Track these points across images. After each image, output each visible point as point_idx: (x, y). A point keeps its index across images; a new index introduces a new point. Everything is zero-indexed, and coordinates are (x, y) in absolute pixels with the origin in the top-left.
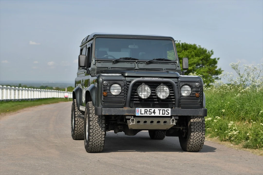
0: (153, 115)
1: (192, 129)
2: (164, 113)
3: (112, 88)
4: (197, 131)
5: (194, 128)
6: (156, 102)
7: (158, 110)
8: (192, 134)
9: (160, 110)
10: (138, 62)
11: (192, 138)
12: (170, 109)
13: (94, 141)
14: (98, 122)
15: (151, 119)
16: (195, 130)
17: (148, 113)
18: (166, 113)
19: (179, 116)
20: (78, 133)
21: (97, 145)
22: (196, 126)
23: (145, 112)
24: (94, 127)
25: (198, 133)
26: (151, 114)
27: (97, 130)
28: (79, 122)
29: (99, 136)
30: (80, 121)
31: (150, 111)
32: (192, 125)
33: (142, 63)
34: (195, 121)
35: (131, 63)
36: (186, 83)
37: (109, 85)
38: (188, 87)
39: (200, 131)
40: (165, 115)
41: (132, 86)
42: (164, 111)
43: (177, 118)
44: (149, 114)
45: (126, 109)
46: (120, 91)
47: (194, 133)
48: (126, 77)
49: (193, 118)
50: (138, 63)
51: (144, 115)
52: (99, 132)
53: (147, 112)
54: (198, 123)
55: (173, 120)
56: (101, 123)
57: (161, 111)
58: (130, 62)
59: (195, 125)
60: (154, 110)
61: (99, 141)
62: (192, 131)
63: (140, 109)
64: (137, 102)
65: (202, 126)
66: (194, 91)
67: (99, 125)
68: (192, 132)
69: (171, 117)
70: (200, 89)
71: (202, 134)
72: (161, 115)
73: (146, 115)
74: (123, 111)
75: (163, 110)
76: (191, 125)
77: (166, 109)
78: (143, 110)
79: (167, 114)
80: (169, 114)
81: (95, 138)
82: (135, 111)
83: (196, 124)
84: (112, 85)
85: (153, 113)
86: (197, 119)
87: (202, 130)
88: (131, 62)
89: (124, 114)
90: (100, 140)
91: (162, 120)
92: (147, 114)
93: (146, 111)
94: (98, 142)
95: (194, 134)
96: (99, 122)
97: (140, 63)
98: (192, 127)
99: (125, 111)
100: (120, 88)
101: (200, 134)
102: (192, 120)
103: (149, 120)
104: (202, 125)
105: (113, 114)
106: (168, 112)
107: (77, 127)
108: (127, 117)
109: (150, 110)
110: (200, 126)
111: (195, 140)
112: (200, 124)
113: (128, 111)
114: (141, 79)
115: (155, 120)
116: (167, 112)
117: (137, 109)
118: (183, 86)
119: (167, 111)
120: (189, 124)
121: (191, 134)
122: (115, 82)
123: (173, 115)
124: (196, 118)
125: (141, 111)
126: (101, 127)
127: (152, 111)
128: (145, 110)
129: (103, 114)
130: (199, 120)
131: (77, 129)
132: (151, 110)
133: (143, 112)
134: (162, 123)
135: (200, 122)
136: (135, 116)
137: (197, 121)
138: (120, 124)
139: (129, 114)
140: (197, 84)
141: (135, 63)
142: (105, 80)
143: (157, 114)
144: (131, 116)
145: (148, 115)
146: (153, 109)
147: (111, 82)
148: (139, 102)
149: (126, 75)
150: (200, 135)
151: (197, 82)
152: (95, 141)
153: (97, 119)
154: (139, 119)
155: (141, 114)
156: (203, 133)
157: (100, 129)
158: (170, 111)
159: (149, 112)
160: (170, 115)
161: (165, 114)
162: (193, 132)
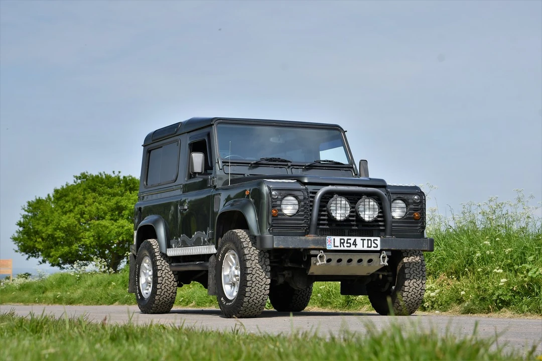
0: (353, 248)
1: (406, 275)
2: (370, 245)
3: (284, 202)
4: (414, 278)
5: (410, 273)
6: (354, 228)
7: (361, 239)
8: (406, 283)
9: (363, 240)
10: (292, 165)
11: (406, 289)
12: (378, 239)
13: (252, 295)
14: (259, 262)
15: (349, 256)
16: (410, 276)
17: (345, 244)
18: (373, 245)
19: (392, 251)
20: (161, 299)
21: (256, 303)
22: (412, 270)
23: (341, 243)
24: (254, 271)
25: (415, 281)
26: (350, 246)
27: (258, 275)
28: (164, 279)
29: (262, 286)
30: (166, 278)
31: (349, 241)
32: (406, 268)
33: (298, 167)
34: (409, 261)
35: (280, 168)
36: (399, 196)
37: (280, 197)
38: (401, 202)
39: (419, 277)
40: (372, 249)
41: (319, 199)
42: (370, 241)
43: (390, 254)
44: (347, 246)
45: (311, 237)
46: (297, 207)
47: (410, 281)
48: (305, 184)
49: (407, 257)
50: (292, 167)
51: (339, 248)
52: (262, 280)
53: (343, 243)
54: (416, 263)
55: (384, 258)
56: (264, 264)
57: (366, 242)
58: (279, 166)
59: (411, 267)
60: (355, 240)
61: (260, 294)
62: (407, 277)
63: (333, 238)
64: (325, 227)
65: (422, 270)
66: (411, 209)
67: (261, 268)
68: (406, 279)
69: (380, 252)
70: (419, 207)
71: (421, 282)
72: (366, 248)
73: (342, 248)
74: (307, 241)
75: (368, 240)
76: (403, 268)
77: (372, 238)
78: (338, 239)
79: (374, 247)
80: (377, 247)
81: (255, 291)
82: (325, 242)
83: (413, 267)
84: (285, 196)
85: (353, 244)
86: (413, 258)
87: (422, 276)
88: (281, 166)
89: (309, 247)
90: (262, 293)
91: (366, 258)
92: (344, 247)
93: (342, 241)
94: (258, 297)
95: (409, 283)
96: (261, 261)
97: (295, 167)
98: (406, 271)
99: (308, 241)
100: (296, 202)
101: (418, 282)
102: (405, 260)
103: (345, 258)
104: (422, 268)
105: (291, 247)
106: (376, 243)
107: (161, 288)
108: (312, 252)
109: (348, 239)
110: (419, 269)
111: (411, 294)
112: (419, 266)
113: (315, 242)
114: (330, 187)
115: (356, 257)
116: (374, 243)
117: (328, 237)
118: (395, 200)
119: (375, 241)
120: (401, 266)
121: (404, 282)
122: (289, 192)
123: (384, 249)
124: (411, 256)
125: (334, 242)
126: (265, 270)
127: (352, 242)
128: (341, 239)
129: (275, 246)
130: (416, 259)
131: (159, 293)
132: (350, 239)
133: (337, 243)
134: (365, 262)
135: (419, 262)
136: (325, 251)
137: (413, 260)
138: (289, 269)
139: (316, 247)
140: (416, 197)
141: (287, 167)
142: (274, 190)
143: (359, 247)
144: (319, 249)
145: (346, 248)
146: (353, 238)
147: (283, 192)
148: (328, 227)
149: (306, 181)
150: (418, 285)
151: (416, 194)
152: (254, 296)
153: (257, 258)
154: (331, 256)
155: (334, 246)
156: (424, 282)
157: (264, 274)
158: (378, 242)
159: (347, 243)
160: (379, 249)
161: (371, 247)
162: (409, 279)
